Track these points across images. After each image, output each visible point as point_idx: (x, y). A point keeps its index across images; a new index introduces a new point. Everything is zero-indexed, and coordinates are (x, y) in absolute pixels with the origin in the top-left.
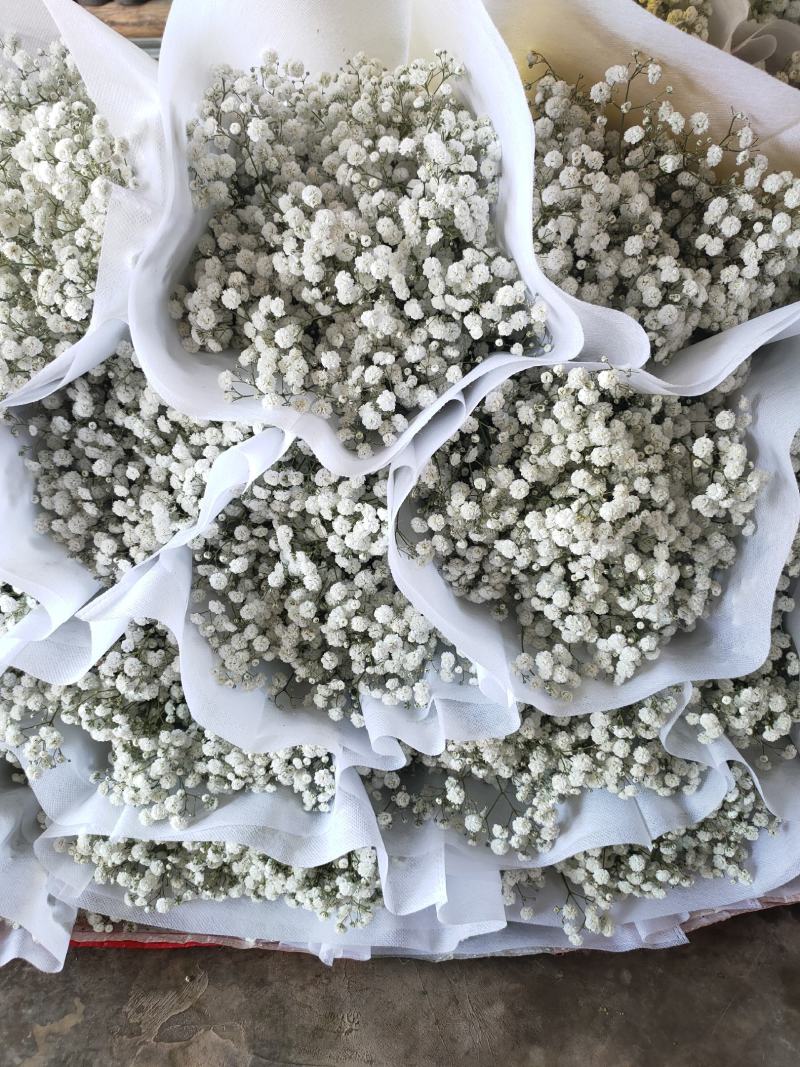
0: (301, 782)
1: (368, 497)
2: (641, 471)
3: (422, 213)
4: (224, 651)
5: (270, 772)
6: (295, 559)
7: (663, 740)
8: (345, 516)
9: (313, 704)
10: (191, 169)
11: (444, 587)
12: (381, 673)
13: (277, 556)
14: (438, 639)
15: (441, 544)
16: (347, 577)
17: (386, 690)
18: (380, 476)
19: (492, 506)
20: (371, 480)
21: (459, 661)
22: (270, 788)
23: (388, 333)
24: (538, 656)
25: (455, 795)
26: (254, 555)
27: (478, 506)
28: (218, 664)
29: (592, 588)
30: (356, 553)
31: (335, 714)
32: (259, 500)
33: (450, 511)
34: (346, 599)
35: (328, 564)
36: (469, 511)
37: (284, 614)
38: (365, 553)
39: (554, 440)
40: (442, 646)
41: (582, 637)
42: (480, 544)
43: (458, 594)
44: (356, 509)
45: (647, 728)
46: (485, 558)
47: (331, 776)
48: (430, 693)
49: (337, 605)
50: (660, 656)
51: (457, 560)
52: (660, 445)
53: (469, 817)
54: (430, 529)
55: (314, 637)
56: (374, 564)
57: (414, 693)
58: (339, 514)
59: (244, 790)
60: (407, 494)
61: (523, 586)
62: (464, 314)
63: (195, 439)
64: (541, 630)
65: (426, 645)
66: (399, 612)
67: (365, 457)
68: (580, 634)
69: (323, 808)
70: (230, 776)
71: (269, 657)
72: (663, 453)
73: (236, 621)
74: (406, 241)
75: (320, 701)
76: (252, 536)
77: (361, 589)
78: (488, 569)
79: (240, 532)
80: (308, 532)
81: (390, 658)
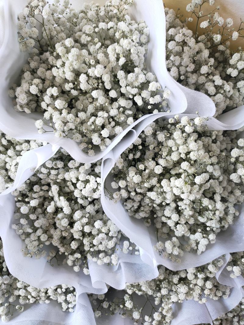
0: (61, 299)
1: (93, 173)
2: (209, 163)
3: (117, 51)
4: (27, 241)
5: (47, 295)
6: (60, 200)
7: (217, 277)
8: (82, 181)
9: (67, 264)
10: (19, 33)
11: (125, 212)
12: (97, 249)
13: (52, 199)
14: (122, 234)
15: (124, 194)
16: (83, 207)
17: (99, 258)
18: (98, 164)
19: (146, 177)
20: (94, 166)
21: (131, 244)
22: (47, 302)
23: (102, 103)
24: (166, 243)
25: (129, 304)
26: (42, 198)
27: (141, 177)
28: (24, 247)
29: (188, 212)
30: (87, 197)
31: (76, 269)
32: (44, 174)
33: (128, 179)
34: (82, 217)
35: (75, 202)
36: (137, 179)
37: (54, 224)
38: (91, 197)
39: (173, 149)
40: (123, 238)
41: (183, 234)
42: (140, 194)
43: (130, 215)
44: (87, 178)
45: (211, 273)
46: (142, 199)
47: (74, 296)
48: (119, 259)
49: (78, 220)
50: (216, 242)
51: (130, 201)
52: (216, 152)
53: (135, 312)
54: (119, 187)
55: (67, 234)
56: (95, 202)
57: (111, 259)
58: (79, 180)
59: (36, 302)
60: (110, 171)
61: (158, 211)
62: (134, 96)
63: (18, 148)
64: (165, 230)
65: (116, 237)
66: (105, 223)
67: (91, 155)
68: (183, 233)
69: (70, 310)
70: (29, 297)
71: (47, 243)
72: (217, 155)
73: (32, 228)
74: (110, 64)
75: (70, 263)
76: (42, 190)
77: (89, 213)
78: (143, 204)
79: (36, 188)
80: (66, 188)
81: (101, 243)
